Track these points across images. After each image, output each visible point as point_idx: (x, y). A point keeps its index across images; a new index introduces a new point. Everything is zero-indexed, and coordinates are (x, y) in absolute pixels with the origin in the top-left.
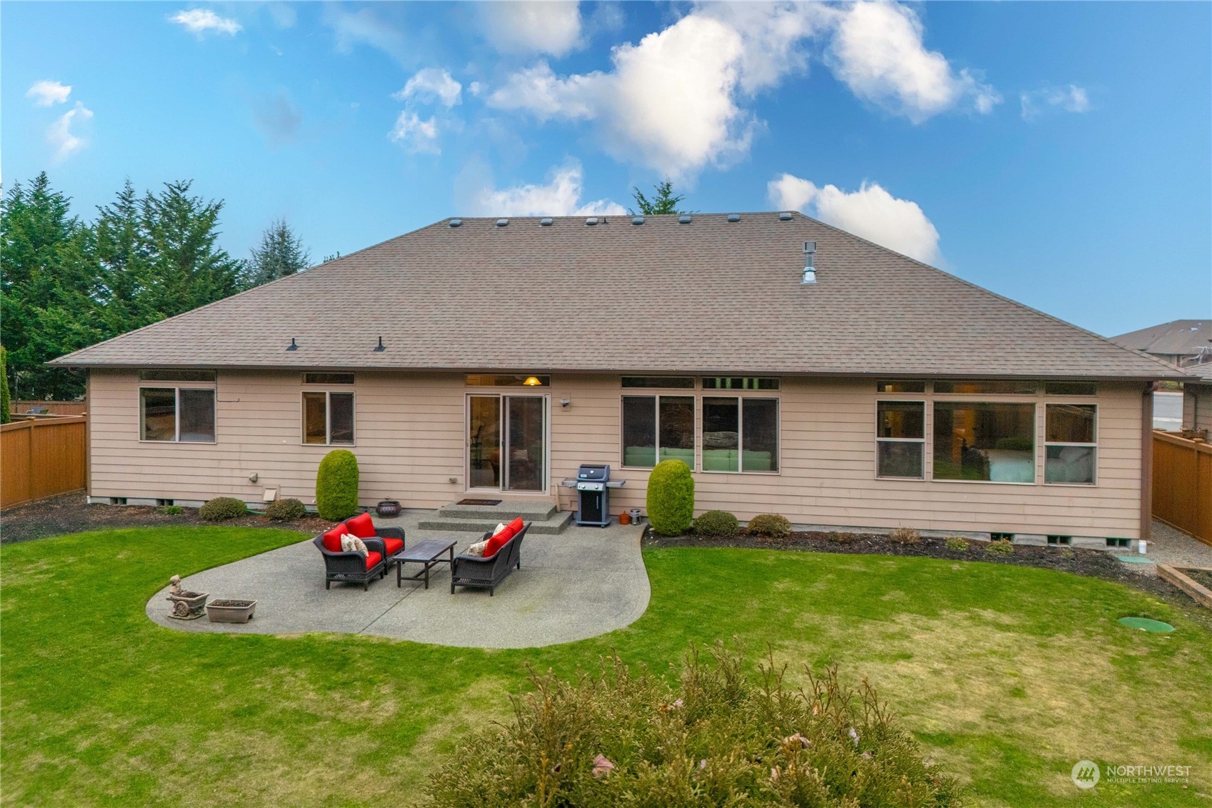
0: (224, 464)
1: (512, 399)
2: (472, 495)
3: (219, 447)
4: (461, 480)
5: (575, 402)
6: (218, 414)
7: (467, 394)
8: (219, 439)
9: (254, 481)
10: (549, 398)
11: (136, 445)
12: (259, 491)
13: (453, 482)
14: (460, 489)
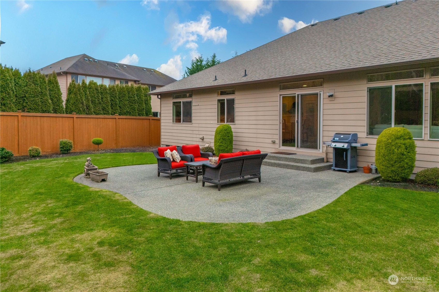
0: (195, 132)
1: (302, 95)
2: (282, 150)
3: (193, 125)
4: (277, 141)
5: (337, 94)
6: (193, 111)
7: (281, 95)
8: (193, 122)
9: (203, 139)
10: (322, 93)
11: (171, 124)
12: (204, 143)
13: (274, 142)
14: (277, 146)
